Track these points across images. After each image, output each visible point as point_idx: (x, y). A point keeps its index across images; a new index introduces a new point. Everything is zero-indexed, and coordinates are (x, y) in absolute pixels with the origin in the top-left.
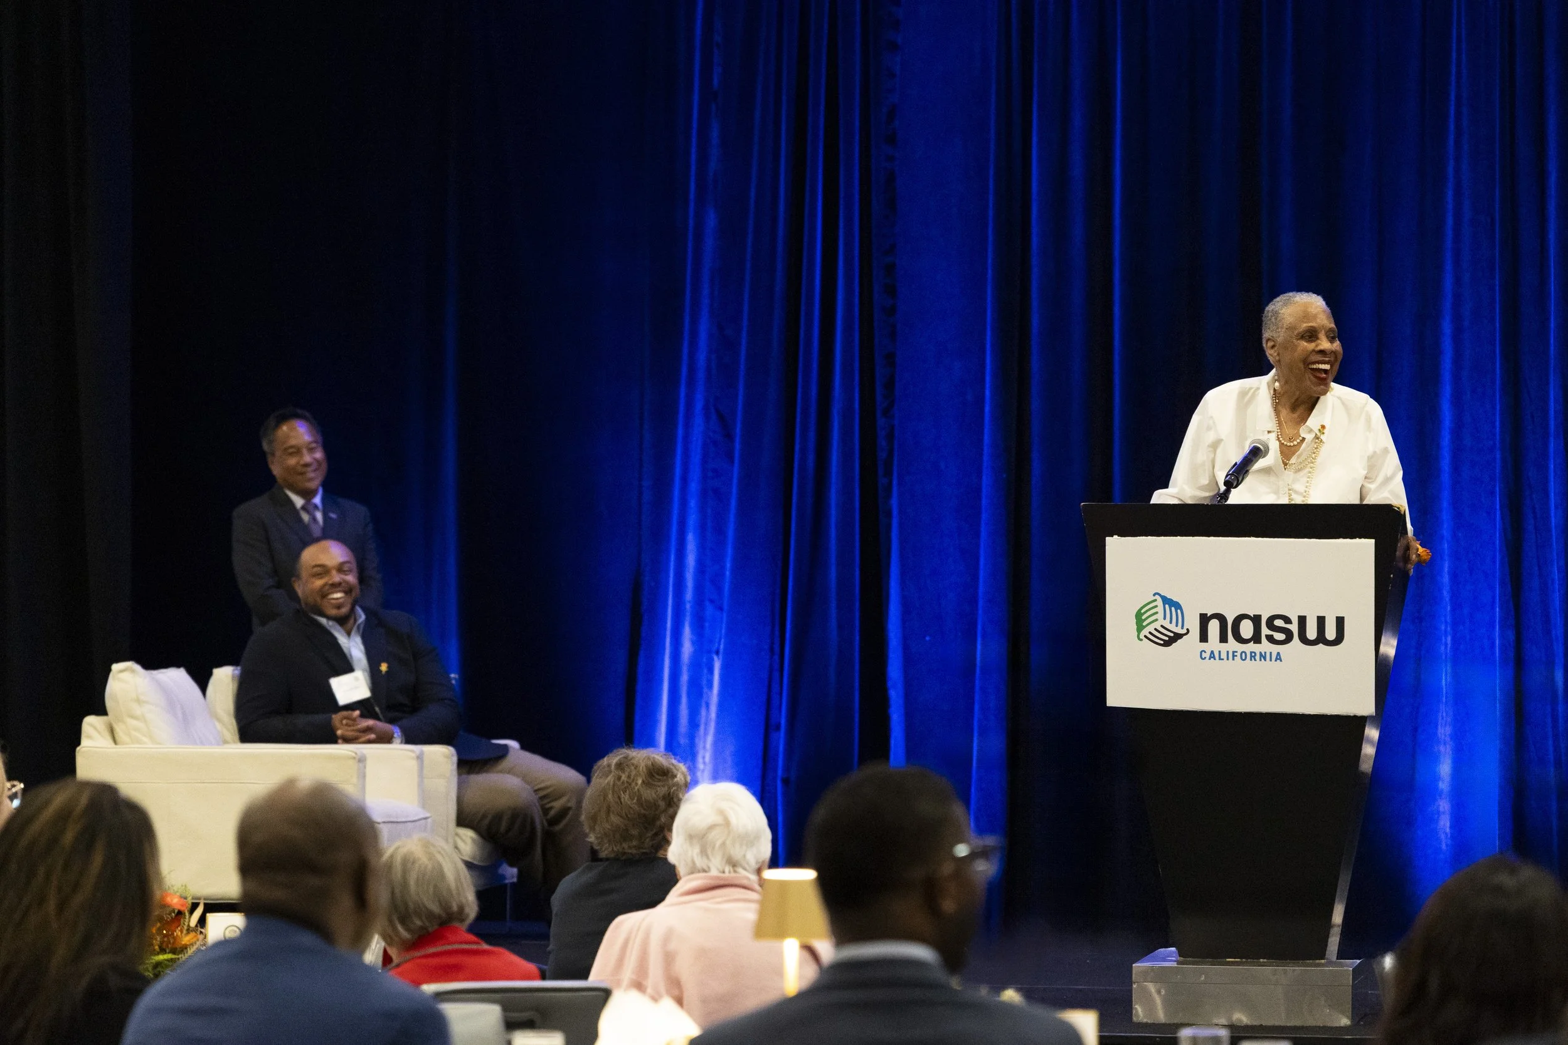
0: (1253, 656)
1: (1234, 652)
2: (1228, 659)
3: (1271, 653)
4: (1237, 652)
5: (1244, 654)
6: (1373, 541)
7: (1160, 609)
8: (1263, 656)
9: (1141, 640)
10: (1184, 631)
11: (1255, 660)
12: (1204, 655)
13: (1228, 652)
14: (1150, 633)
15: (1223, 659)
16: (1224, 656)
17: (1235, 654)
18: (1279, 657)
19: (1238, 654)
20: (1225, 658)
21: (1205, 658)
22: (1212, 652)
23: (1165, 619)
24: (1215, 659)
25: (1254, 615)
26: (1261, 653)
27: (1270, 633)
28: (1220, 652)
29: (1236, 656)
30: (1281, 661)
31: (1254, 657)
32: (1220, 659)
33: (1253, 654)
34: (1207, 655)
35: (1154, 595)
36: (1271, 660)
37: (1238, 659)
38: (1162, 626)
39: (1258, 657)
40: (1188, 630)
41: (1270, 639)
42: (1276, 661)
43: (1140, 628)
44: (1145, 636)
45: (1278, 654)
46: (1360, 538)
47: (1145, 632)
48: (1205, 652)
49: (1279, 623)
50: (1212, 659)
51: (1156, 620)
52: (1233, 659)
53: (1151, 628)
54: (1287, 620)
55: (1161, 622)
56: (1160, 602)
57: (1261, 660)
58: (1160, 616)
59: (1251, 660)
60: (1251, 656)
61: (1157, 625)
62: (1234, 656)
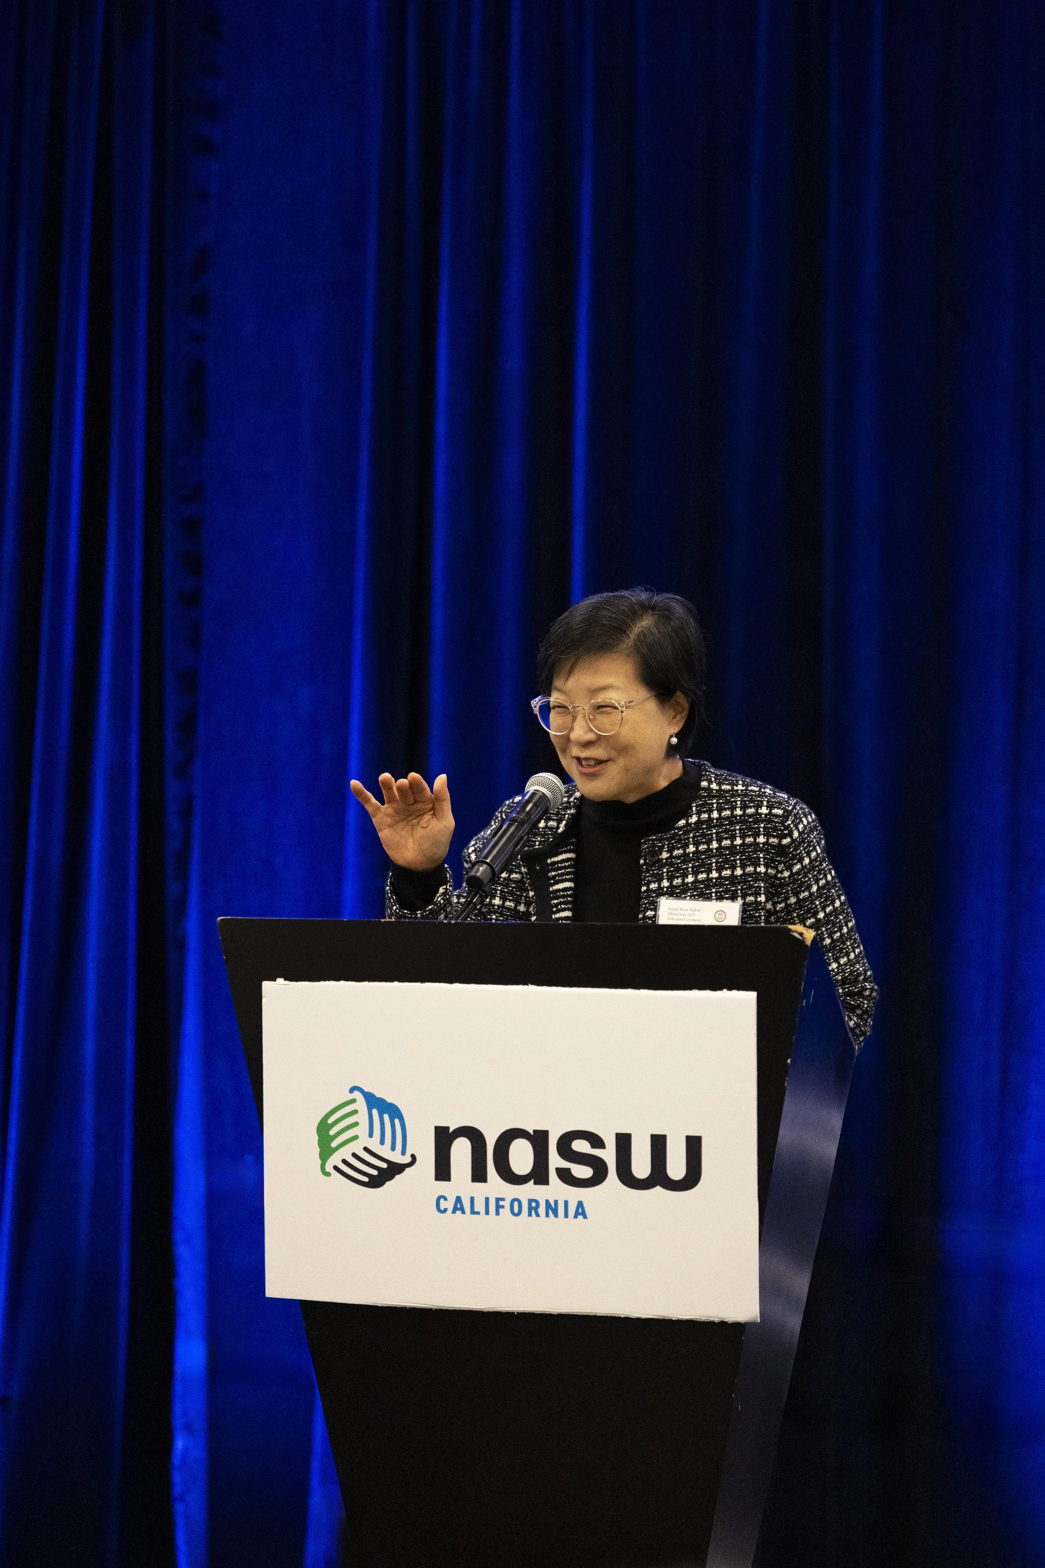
0: (533, 1207)
1: (498, 1200)
2: (487, 1213)
3: (566, 1203)
4: (503, 1199)
5: (516, 1204)
6: (752, 995)
7: (362, 1117)
8: (552, 1209)
9: (328, 1174)
10: (407, 1159)
11: (538, 1215)
12: (443, 1204)
13: (487, 1199)
14: (344, 1162)
15: (478, 1213)
16: (480, 1206)
17: (501, 1203)
18: (581, 1211)
19: (507, 1204)
20: (483, 1211)
21: (445, 1210)
22: (458, 1199)
23: (371, 1135)
24: (463, 1212)
25: (535, 1131)
26: (547, 1202)
27: (565, 1164)
28: (472, 1199)
29: (503, 1207)
30: (585, 1217)
31: (536, 1209)
32: (473, 1212)
33: (534, 1204)
34: (449, 1204)
35: (352, 1090)
36: (566, 1216)
37: (505, 1212)
38: (366, 1149)
39: (542, 1210)
40: (413, 1157)
41: (565, 1176)
42: (576, 1217)
43: (326, 1152)
44: (336, 1168)
45: (580, 1204)
46: (730, 989)
47: (335, 1160)
48: (445, 1199)
49: (581, 1146)
50: (459, 1213)
51: (356, 1137)
52: (497, 1213)
53: (345, 1153)
54: (596, 1141)
55: (364, 1141)
56: (361, 1104)
57: (547, 1215)
58: (362, 1130)
59: (530, 1215)
60: (530, 1208)
61: (357, 1147)
62: (498, 1207)
